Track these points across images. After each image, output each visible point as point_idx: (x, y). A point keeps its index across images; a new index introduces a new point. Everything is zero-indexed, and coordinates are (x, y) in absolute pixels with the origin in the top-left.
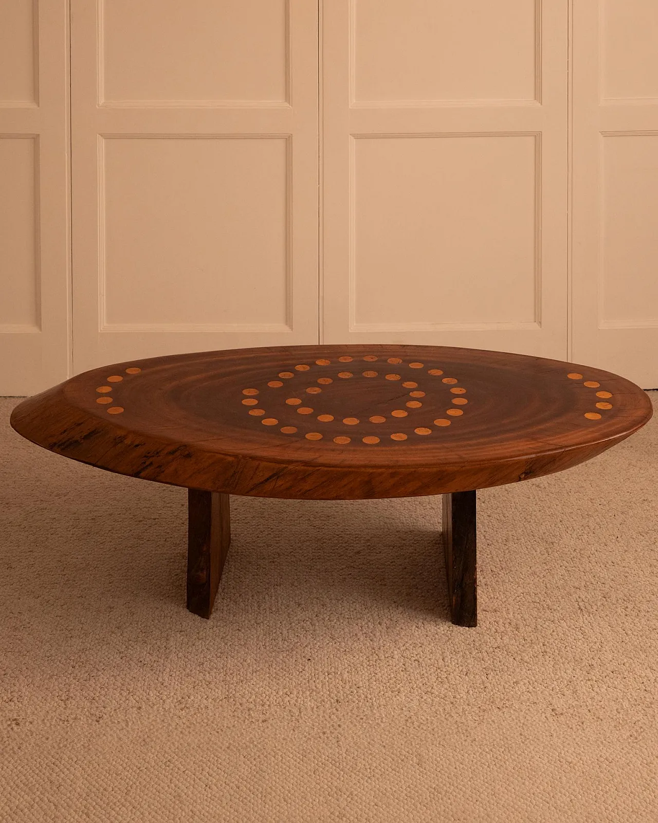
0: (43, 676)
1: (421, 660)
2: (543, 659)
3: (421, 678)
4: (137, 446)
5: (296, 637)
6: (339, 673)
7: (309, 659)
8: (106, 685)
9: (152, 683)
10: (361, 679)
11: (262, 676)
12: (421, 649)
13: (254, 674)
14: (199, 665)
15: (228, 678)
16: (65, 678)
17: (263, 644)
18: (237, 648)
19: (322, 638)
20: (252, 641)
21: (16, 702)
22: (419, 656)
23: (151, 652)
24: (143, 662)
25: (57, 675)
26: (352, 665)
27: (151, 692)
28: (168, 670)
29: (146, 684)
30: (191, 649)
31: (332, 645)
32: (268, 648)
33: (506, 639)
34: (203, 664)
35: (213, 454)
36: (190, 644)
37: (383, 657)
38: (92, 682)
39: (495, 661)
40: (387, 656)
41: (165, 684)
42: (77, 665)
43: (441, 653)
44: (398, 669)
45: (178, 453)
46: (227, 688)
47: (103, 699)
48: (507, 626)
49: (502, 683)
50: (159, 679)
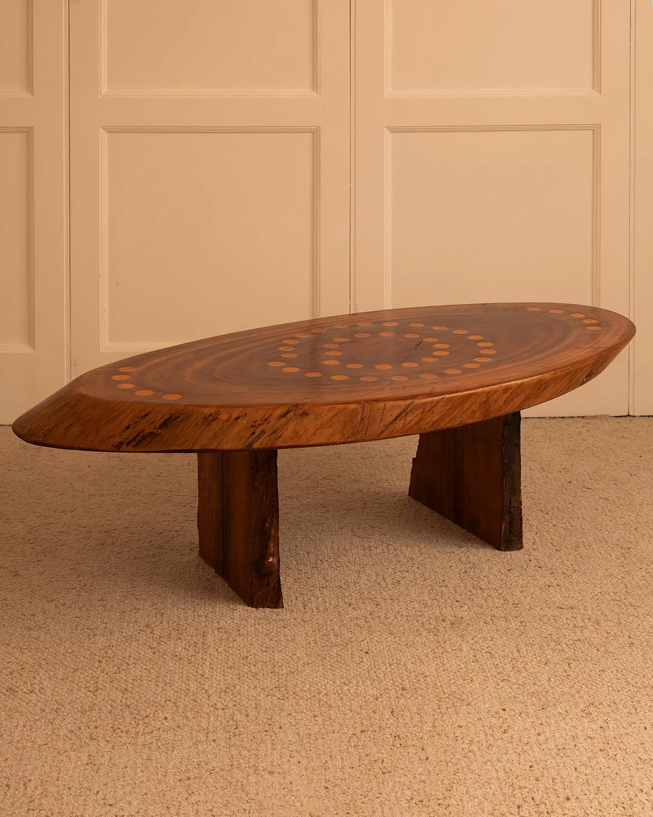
0: (66, 669)
1: (493, 652)
2: (631, 650)
3: (496, 668)
4: (237, 418)
5: (350, 633)
6: (402, 664)
7: (367, 652)
8: (139, 677)
9: (191, 675)
10: (427, 669)
11: (314, 668)
12: (492, 642)
13: (306, 666)
14: (243, 659)
15: (277, 670)
16: (92, 672)
17: (313, 639)
18: (283, 643)
19: (379, 633)
20: (300, 637)
21: (38, 693)
22: (490, 648)
23: (187, 647)
24: (178, 656)
25: (82, 669)
26: (416, 657)
27: (190, 683)
28: (207, 663)
29: (184, 676)
30: (232, 644)
31: (391, 640)
32: (319, 643)
33: (587, 633)
34: (247, 657)
35: (332, 406)
36: (231, 639)
37: (450, 649)
38: (123, 674)
39: (576, 652)
40: (454, 648)
41: (205, 676)
42: (104, 660)
43: (515, 645)
44: (469, 660)
45: (291, 414)
46: (277, 679)
47: (138, 689)
48: (586, 621)
49: (587, 671)
50: (199, 671)
